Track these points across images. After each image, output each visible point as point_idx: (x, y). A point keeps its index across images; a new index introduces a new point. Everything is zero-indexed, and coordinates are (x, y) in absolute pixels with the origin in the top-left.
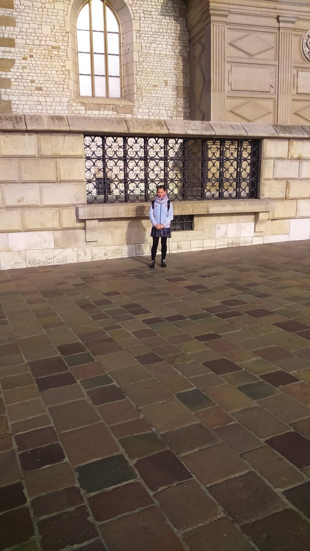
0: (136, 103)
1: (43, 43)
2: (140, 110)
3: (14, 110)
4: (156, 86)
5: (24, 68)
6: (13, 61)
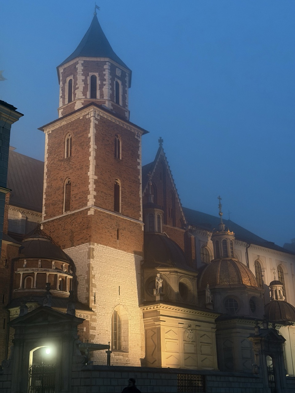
0: (129, 353)
1: (104, 329)
2: (130, 356)
3: (94, 355)
4: (135, 346)
5: (98, 338)
6: (95, 335)
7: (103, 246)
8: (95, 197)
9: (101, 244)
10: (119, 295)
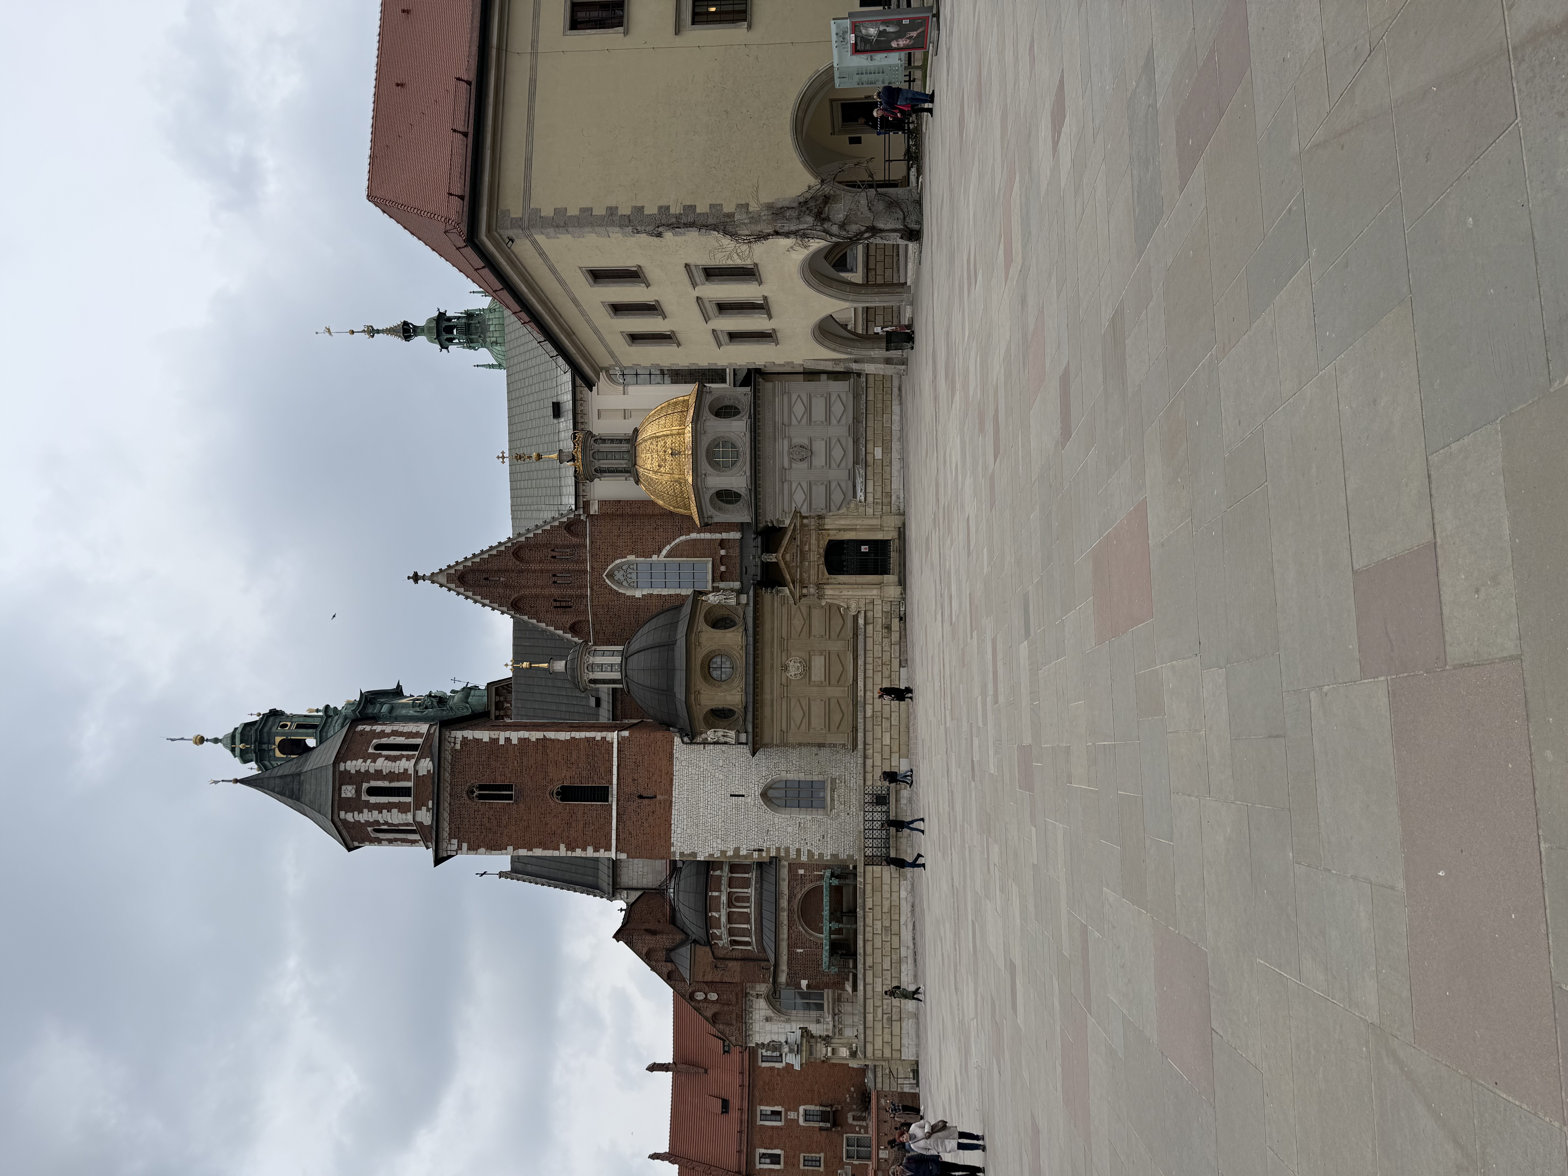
6: (808, 850)
7: (673, 832)
8: (596, 850)
9: (671, 837)
10: (743, 796)
